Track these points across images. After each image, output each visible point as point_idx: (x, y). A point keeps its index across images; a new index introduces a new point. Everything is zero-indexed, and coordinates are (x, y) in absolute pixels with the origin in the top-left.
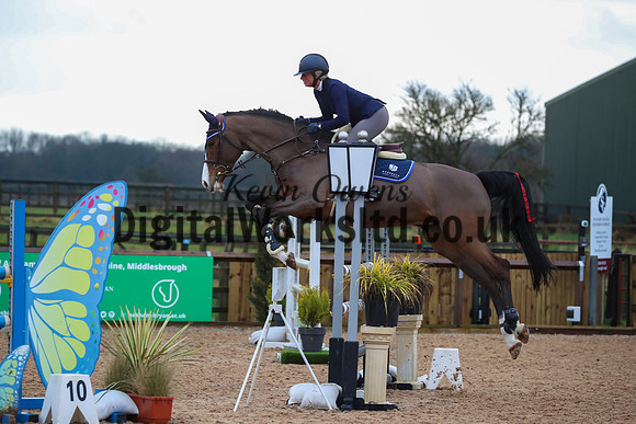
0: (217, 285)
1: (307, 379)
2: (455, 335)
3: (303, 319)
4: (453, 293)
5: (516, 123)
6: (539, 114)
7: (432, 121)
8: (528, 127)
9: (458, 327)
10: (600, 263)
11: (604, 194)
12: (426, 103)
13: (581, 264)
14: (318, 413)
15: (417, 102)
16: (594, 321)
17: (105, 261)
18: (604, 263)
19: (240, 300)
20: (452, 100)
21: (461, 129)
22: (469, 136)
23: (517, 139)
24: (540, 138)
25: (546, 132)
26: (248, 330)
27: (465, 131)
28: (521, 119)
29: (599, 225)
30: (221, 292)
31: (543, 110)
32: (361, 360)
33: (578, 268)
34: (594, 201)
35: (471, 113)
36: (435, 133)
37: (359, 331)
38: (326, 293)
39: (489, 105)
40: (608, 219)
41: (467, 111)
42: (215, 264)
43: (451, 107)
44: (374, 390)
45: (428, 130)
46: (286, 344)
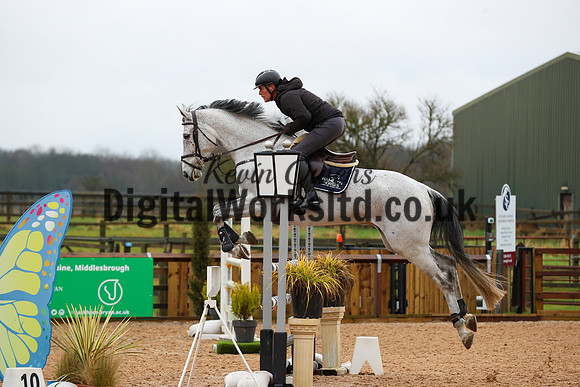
0: (157, 283)
1: (240, 367)
2: (375, 324)
3: (236, 313)
4: (373, 286)
7: (350, 130)
8: (438, 133)
9: (378, 317)
10: (505, 256)
11: (508, 193)
13: (488, 257)
17: (53, 264)
18: (509, 256)
19: (179, 297)
20: (368, 110)
21: (377, 137)
22: (384, 143)
23: (428, 144)
25: (454, 137)
26: (186, 324)
27: (381, 138)
29: (504, 221)
30: (161, 290)
32: (289, 349)
33: (485, 261)
34: (499, 200)
35: (385, 122)
36: (353, 141)
37: (287, 322)
38: (256, 288)
40: (511, 216)
41: (382, 120)
42: (155, 264)
44: (302, 376)
45: (347, 138)
46: (221, 336)
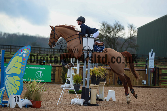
0: (52, 73)
1: (76, 97)
2: (113, 87)
3: (75, 82)
4: (113, 76)
5: (130, 33)
6: (136, 31)
7: (108, 32)
8: (133, 34)
9: (114, 85)
10: (151, 70)
12: (107, 28)
13: (146, 69)
14: (79, 106)
15: (104, 27)
16: (149, 84)
17: (25, 66)
18: (152, 69)
19: (58, 76)
20: (114, 27)
22: (118, 36)
23: (130, 37)
24: (136, 37)
25: (137, 35)
26: (60, 85)
27: (117, 35)
28: (131, 32)
29: (151, 60)
31: (137, 30)
32: (90, 93)
33: (145, 71)
34: (150, 54)
36: (109, 35)
37: (89, 85)
38: (81, 76)
39: (123, 28)
40: (153, 58)
41: (117, 30)
42: (52, 68)
43: (113, 29)
44: (93, 101)
45: (107, 34)
46: (70, 88)
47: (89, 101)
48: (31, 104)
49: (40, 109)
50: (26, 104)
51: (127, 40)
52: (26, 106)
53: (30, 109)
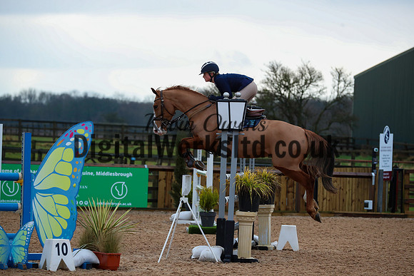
0: (151, 186)
1: (204, 243)
2: (295, 217)
3: (202, 207)
4: (295, 191)
5: (336, 88)
6: (350, 83)
8: (343, 90)
9: (298, 212)
10: (385, 174)
11: (388, 132)
12: (281, 76)
13: (373, 174)
14: (210, 264)
15: (276, 75)
16: (381, 209)
17: (79, 170)
19: (165, 194)
20: (297, 74)
21: (303, 92)
22: (308, 96)
23: (337, 98)
24: (350, 97)
25: (354, 93)
26: (169, 214)
27: (305, 93)
28: (340, 86)
29: (385, 151)
30: (153, 190)
31: (353, 80)
32: (236, 232)
33: (371, 177)
34: (382, 136)
35: (309, 82)
36: (286, 94)
37: (235, 214)
38: (216, 191)
39: (320, 77)
40: (390, 147)
41: (306, 80)
42: (149, 172)
43: (296, 78)
46: (192, 222)
47: (235, 252)
48: (95, 259)
49: (118, 273)
50: (83, 261)
51: (329, 105)
52: (85, 266)
53: (94, 272)
